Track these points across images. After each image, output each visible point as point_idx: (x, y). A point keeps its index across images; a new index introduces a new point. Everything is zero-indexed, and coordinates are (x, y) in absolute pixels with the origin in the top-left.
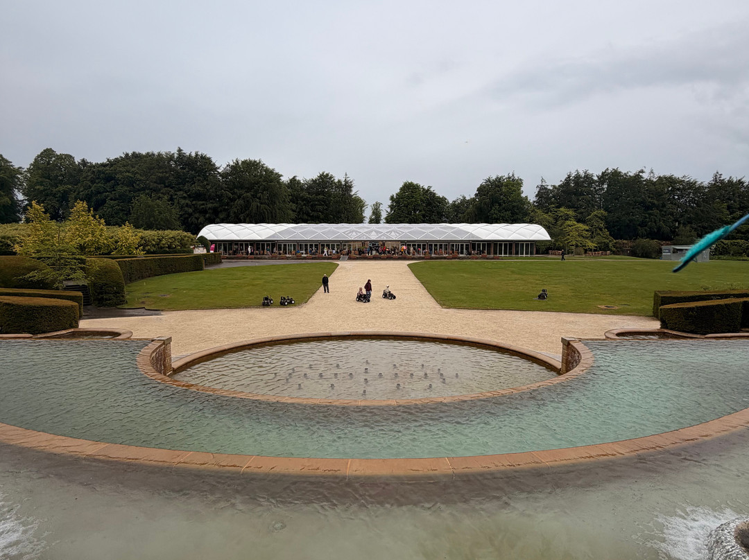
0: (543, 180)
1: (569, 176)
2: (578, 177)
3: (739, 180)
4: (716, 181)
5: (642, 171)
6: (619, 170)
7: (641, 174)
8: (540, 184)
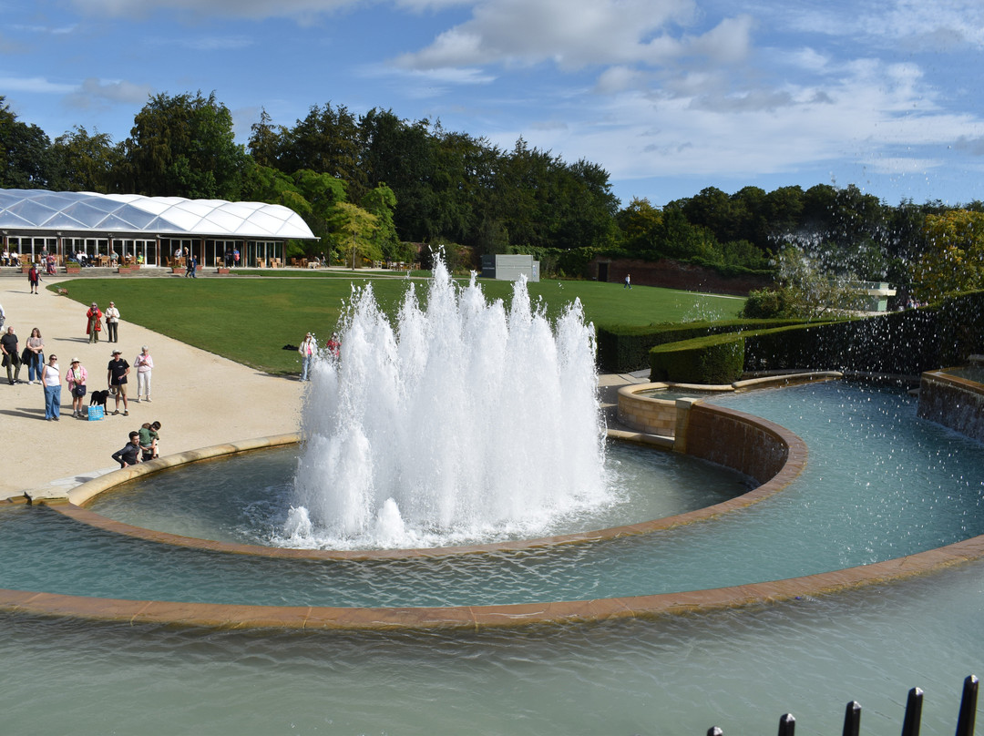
0: (264, 115)
1: (314, 114)
2: (328, 116)
3: (545, 155)
4: (519, 152)
5: (425, 122)
6: (394, 113)
7: (424, 126)
8: (258, 121)
